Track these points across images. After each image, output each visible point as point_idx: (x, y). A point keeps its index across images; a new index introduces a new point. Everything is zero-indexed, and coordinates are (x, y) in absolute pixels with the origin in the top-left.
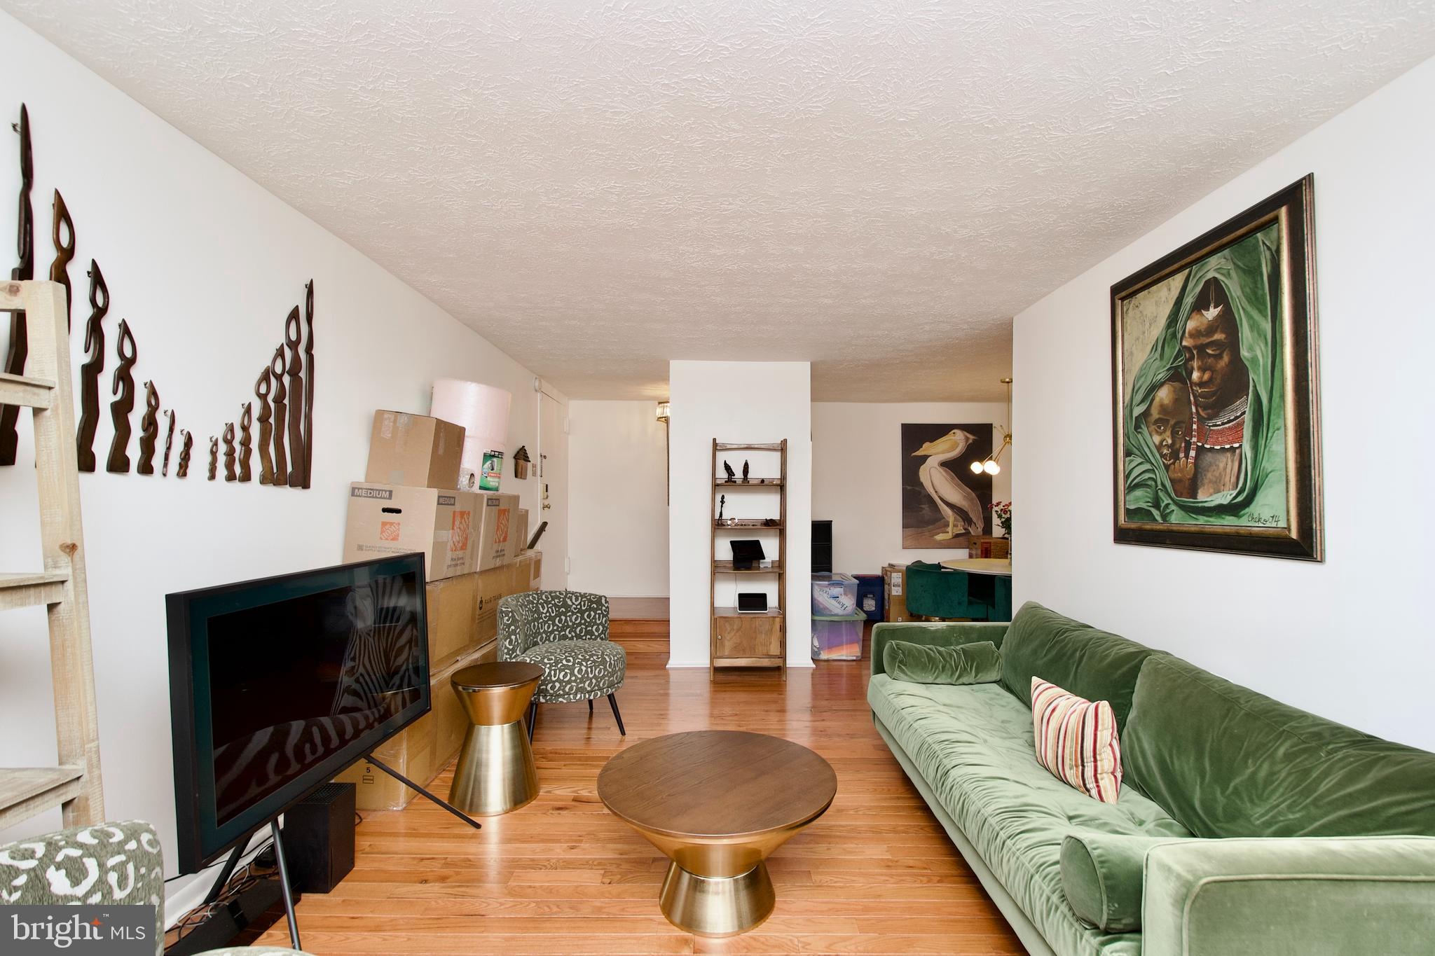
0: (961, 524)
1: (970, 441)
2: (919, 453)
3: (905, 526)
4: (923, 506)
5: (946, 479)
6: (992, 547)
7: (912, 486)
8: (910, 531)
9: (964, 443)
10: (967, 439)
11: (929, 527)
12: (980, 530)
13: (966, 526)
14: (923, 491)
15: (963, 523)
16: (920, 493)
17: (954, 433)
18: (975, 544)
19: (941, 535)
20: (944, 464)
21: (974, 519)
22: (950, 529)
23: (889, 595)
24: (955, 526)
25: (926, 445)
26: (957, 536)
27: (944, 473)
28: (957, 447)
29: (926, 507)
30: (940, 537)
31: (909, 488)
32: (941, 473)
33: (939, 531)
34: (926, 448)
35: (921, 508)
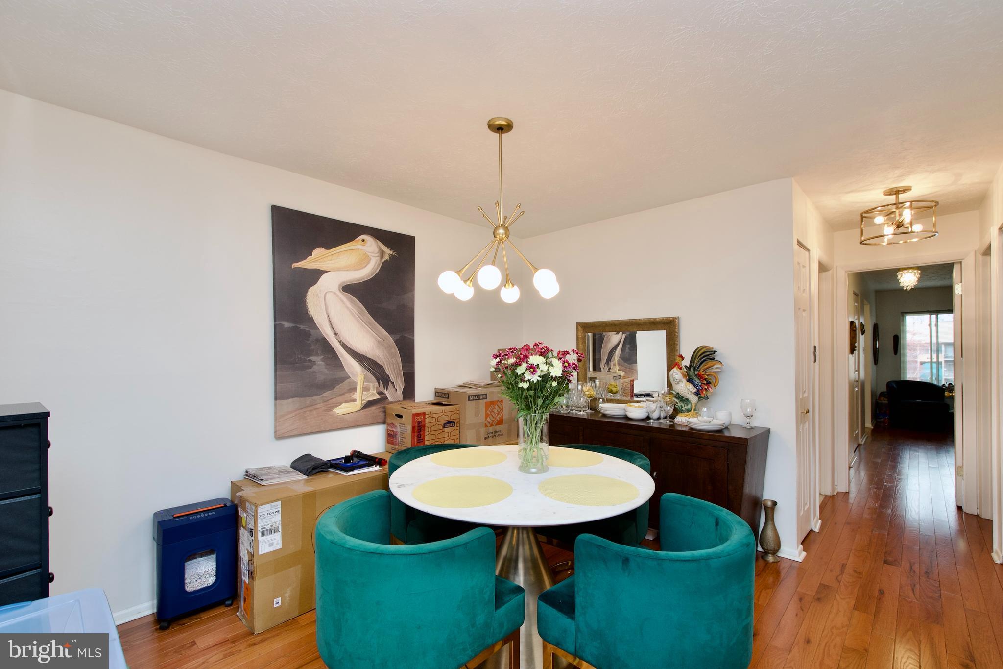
0: (373, 384)
1: (386, 257)
2: (307, 264)
3: (279, 396)
4: (313, 358)
5: (352, 314)
6: (427, 421)
7: (295, 322)
8: (289, 404)
9: (378, 259)
10: (382, 253)
11: (325, 395)
12: (400, 393)
13: (381, 388)
14: (313, 332)
15: (377, 384)
16: (307, 335)
17: (363, 240)
18: (400, 416)
19: (344, 405)
20: (348, 289)
21: (392, 378)
22: (357, 395)
23: (251, 555)
24: (366, 389)
25: (318, 252)
26: (369, 404)
27: (348, 304)
28: (368, 263)
29: (318, 359)
30: (342, 410)
31: (287, 325)
32: (342, 301)
33: (339, 399)
34: (318, 258)
35: (310, 361)
